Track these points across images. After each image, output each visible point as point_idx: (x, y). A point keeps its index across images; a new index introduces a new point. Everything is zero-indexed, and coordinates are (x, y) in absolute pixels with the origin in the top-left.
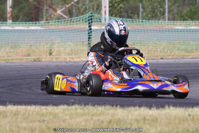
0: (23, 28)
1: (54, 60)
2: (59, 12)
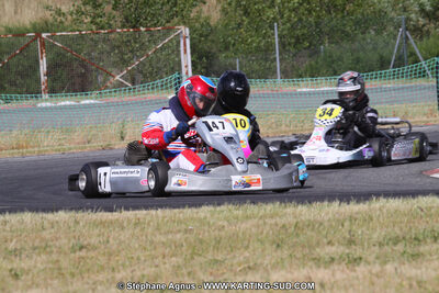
0: (68, 103)
2: (118, 78)
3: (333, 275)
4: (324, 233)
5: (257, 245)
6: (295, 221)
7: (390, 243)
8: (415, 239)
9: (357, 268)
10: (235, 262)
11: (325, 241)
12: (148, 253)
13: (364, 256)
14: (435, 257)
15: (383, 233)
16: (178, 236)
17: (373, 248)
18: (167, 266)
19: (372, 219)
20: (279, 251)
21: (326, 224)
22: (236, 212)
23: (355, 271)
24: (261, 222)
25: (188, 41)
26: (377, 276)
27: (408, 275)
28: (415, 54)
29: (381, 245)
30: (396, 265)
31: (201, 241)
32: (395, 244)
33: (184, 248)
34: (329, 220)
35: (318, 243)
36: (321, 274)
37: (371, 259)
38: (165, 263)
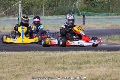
1: (7, 32)
2: (3, 13)
3: (60, 72)
4: (57, 60)
5: (40, 63)
6: (49, 57)
7: (74, 64)
8: (80, 63)
9: (66, 71)
10: (35, 68)
11: (57, 62)
12: (12, 64)
13: (67, 68)
14: (85, 68)
15: (72, 61)
16: (20, 60)
17: (69, 65)
18: (17, 68)
19: (69, 57)
20: (46, 65)
21: (57, 58)
22: (34, 54)
23: (65, 72)
24: (41, 57)
25: (21, 4)
26: (71, 73)
27: (78, 74)
28: (78, 10)
29: (71, 64)
30: (75, 70)
31: (26, 61)
32: (75, 64)
33: (21, 63)
34: (58, 57)
35: (55, 63)
36: (57, 72)
37: (69, 68)
38: (17, 67)
